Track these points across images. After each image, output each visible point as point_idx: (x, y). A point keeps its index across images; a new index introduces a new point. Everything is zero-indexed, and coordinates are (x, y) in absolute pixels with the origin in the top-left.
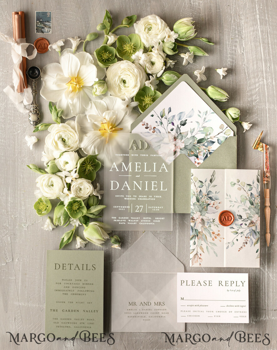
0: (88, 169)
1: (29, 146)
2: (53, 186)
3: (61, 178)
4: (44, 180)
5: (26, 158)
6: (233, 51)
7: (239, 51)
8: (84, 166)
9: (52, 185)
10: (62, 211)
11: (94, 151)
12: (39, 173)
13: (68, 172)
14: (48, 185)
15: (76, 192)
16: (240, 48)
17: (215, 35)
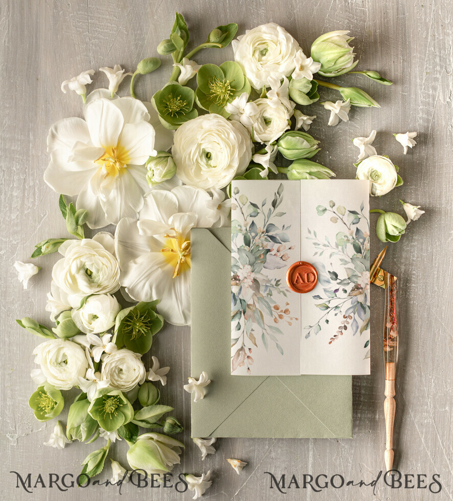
0: (137, 330)
1: (21, 281)
2: (67, 363)
3: (84, 348)
4: (49, 352)
5: (16, 306)
6: (429, 98)
7: (441, 98)
8: (129, 323)
9: (64, 362)
10: (84, 415)
11: (149, 295)
12: (40, 335)
13: (98, 335)
14: (56, 361)
15: (112, 375)
16: (444, 92)
17: (394, 66)
